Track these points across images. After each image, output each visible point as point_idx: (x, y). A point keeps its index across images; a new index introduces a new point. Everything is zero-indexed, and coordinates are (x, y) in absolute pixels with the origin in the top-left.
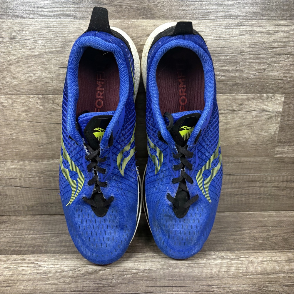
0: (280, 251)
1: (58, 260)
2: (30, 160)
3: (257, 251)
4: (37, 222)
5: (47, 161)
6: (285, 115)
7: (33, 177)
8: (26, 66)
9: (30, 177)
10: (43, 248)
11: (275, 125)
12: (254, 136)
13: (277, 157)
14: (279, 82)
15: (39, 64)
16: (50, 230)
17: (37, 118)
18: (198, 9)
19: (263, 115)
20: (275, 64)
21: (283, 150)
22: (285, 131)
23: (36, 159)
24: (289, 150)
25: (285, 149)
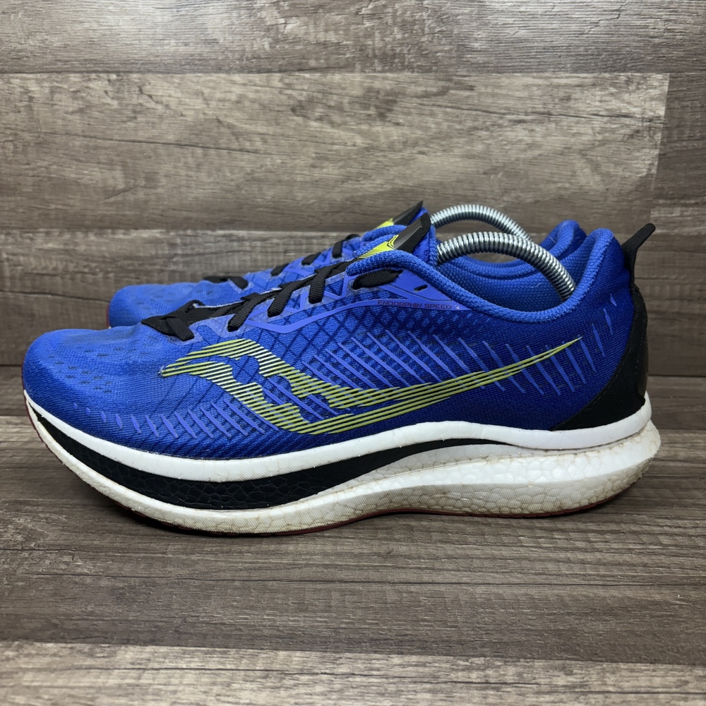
2: (87, 229)
5: (124, 234)
6: (673, 125)
7: (91, 271)
9: (86, 273)
11: (647, 151)
12: (598, 178)
14: (654, 44)
17: (104, 128)
19: (618, 126)
21: (669, 215)
22: (671, 169)
23: (101, 228)
24: (684, 216)
25: (674, 215)
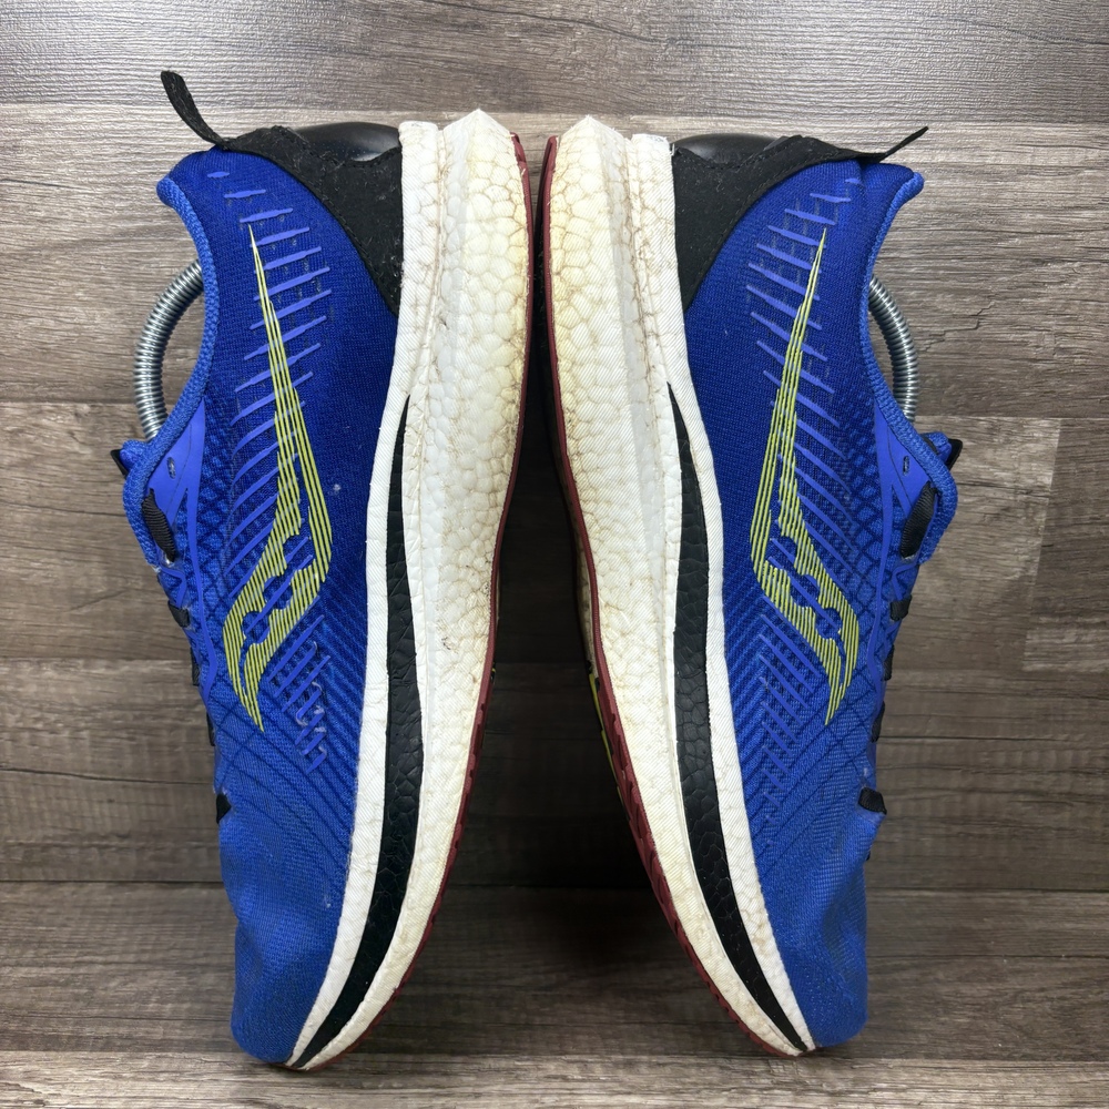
0: (1039, 1063)
1: (118, 1077)
2: (41, 659)
3: (946, 1064)
4: (57, 914)
5: (108, 667)
6: (1064, 501)
7: (48, 727)
8: (27, 285)
9: (38, 730)
10: (65, 1024)
11: (1022, 540)
12: (938, 583)
13: (1030, 673)
14: (1037, 371)
15: (80, 280)
16: (105, 949)
17: (67, 493)
18: (714, 77)
19: (975, 499)
20: (1022, 298)
21: (1058, 641)
22: (1064, 568)
23: (65, 657)
24: (1082, 643)
25: (1065, 641)
